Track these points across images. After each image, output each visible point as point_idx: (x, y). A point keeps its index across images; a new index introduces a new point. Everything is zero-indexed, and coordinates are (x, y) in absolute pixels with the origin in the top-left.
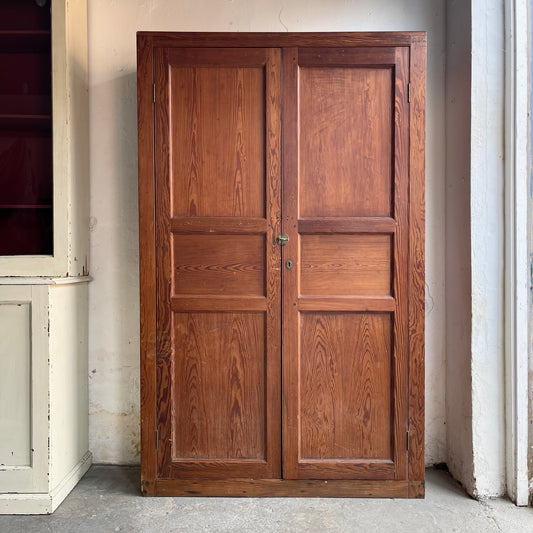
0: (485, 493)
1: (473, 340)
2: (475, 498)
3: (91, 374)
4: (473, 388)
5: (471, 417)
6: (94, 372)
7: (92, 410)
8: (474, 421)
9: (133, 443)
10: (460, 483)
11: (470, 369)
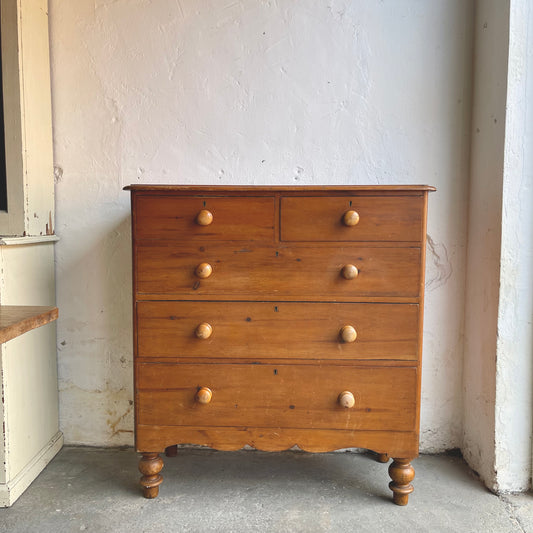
0: (508, 488)
1: (500, 314)
2: (495, 493)
3: (60, 346)
4: (498, 369)
5: (494, 402)
6: (63, 344)
7: (62, 386)
8: (497, 408)
9: (109, 422)
10: (477, 474)
11: (496, 347)
